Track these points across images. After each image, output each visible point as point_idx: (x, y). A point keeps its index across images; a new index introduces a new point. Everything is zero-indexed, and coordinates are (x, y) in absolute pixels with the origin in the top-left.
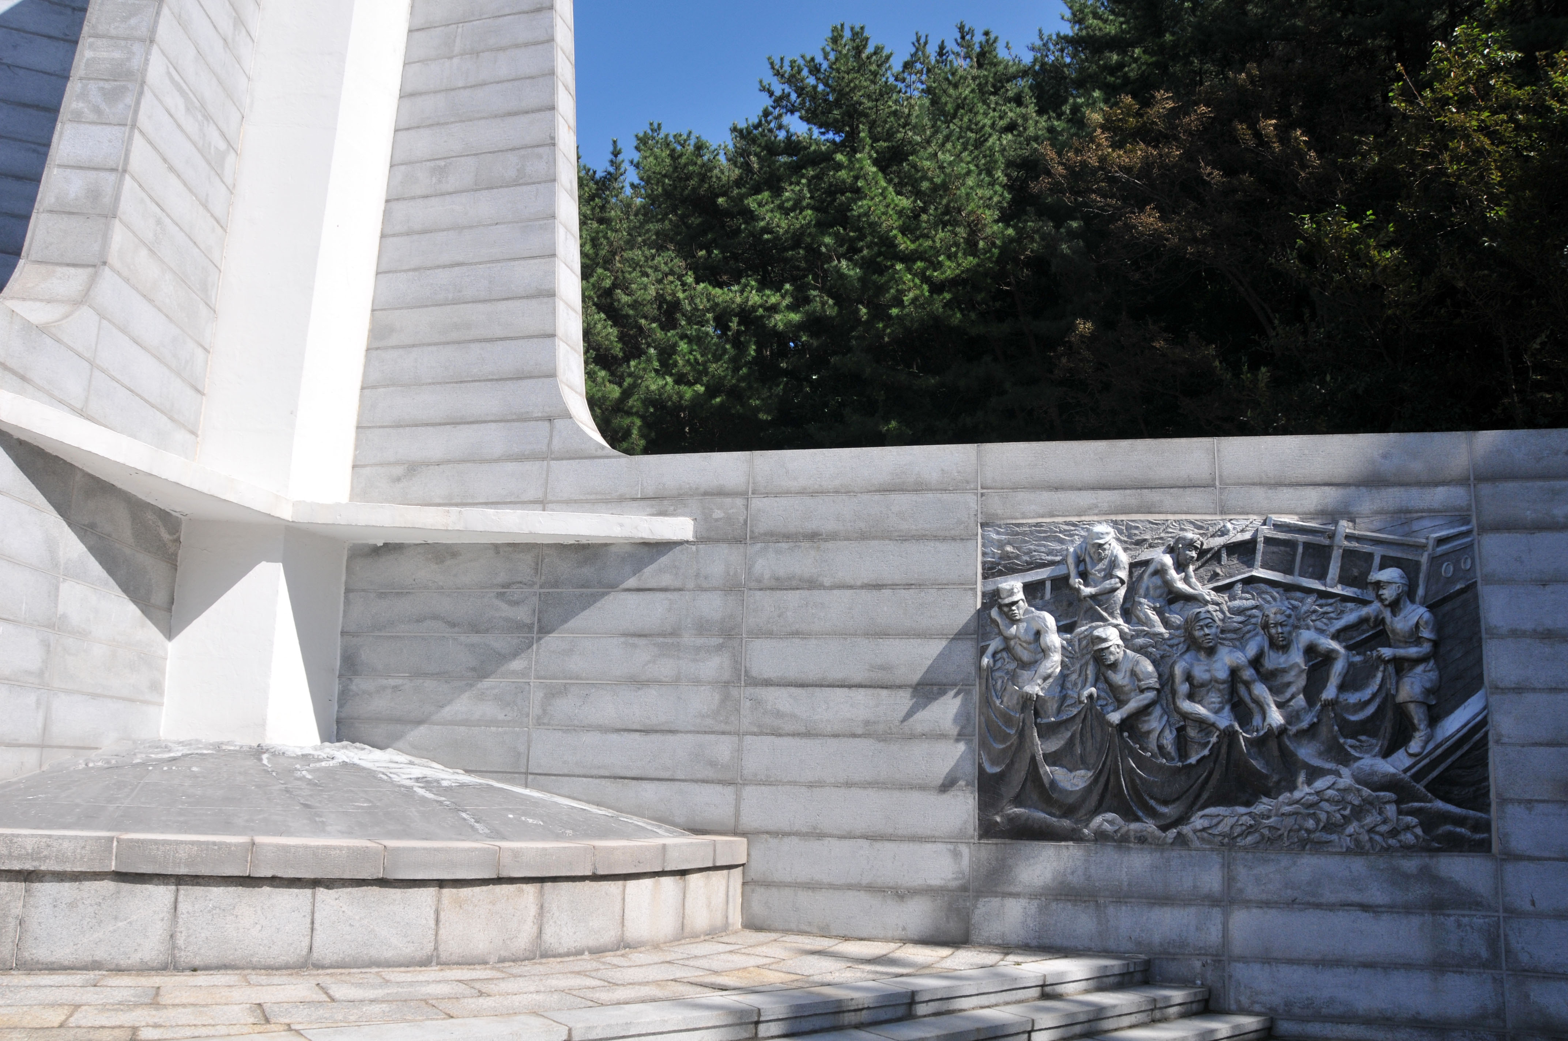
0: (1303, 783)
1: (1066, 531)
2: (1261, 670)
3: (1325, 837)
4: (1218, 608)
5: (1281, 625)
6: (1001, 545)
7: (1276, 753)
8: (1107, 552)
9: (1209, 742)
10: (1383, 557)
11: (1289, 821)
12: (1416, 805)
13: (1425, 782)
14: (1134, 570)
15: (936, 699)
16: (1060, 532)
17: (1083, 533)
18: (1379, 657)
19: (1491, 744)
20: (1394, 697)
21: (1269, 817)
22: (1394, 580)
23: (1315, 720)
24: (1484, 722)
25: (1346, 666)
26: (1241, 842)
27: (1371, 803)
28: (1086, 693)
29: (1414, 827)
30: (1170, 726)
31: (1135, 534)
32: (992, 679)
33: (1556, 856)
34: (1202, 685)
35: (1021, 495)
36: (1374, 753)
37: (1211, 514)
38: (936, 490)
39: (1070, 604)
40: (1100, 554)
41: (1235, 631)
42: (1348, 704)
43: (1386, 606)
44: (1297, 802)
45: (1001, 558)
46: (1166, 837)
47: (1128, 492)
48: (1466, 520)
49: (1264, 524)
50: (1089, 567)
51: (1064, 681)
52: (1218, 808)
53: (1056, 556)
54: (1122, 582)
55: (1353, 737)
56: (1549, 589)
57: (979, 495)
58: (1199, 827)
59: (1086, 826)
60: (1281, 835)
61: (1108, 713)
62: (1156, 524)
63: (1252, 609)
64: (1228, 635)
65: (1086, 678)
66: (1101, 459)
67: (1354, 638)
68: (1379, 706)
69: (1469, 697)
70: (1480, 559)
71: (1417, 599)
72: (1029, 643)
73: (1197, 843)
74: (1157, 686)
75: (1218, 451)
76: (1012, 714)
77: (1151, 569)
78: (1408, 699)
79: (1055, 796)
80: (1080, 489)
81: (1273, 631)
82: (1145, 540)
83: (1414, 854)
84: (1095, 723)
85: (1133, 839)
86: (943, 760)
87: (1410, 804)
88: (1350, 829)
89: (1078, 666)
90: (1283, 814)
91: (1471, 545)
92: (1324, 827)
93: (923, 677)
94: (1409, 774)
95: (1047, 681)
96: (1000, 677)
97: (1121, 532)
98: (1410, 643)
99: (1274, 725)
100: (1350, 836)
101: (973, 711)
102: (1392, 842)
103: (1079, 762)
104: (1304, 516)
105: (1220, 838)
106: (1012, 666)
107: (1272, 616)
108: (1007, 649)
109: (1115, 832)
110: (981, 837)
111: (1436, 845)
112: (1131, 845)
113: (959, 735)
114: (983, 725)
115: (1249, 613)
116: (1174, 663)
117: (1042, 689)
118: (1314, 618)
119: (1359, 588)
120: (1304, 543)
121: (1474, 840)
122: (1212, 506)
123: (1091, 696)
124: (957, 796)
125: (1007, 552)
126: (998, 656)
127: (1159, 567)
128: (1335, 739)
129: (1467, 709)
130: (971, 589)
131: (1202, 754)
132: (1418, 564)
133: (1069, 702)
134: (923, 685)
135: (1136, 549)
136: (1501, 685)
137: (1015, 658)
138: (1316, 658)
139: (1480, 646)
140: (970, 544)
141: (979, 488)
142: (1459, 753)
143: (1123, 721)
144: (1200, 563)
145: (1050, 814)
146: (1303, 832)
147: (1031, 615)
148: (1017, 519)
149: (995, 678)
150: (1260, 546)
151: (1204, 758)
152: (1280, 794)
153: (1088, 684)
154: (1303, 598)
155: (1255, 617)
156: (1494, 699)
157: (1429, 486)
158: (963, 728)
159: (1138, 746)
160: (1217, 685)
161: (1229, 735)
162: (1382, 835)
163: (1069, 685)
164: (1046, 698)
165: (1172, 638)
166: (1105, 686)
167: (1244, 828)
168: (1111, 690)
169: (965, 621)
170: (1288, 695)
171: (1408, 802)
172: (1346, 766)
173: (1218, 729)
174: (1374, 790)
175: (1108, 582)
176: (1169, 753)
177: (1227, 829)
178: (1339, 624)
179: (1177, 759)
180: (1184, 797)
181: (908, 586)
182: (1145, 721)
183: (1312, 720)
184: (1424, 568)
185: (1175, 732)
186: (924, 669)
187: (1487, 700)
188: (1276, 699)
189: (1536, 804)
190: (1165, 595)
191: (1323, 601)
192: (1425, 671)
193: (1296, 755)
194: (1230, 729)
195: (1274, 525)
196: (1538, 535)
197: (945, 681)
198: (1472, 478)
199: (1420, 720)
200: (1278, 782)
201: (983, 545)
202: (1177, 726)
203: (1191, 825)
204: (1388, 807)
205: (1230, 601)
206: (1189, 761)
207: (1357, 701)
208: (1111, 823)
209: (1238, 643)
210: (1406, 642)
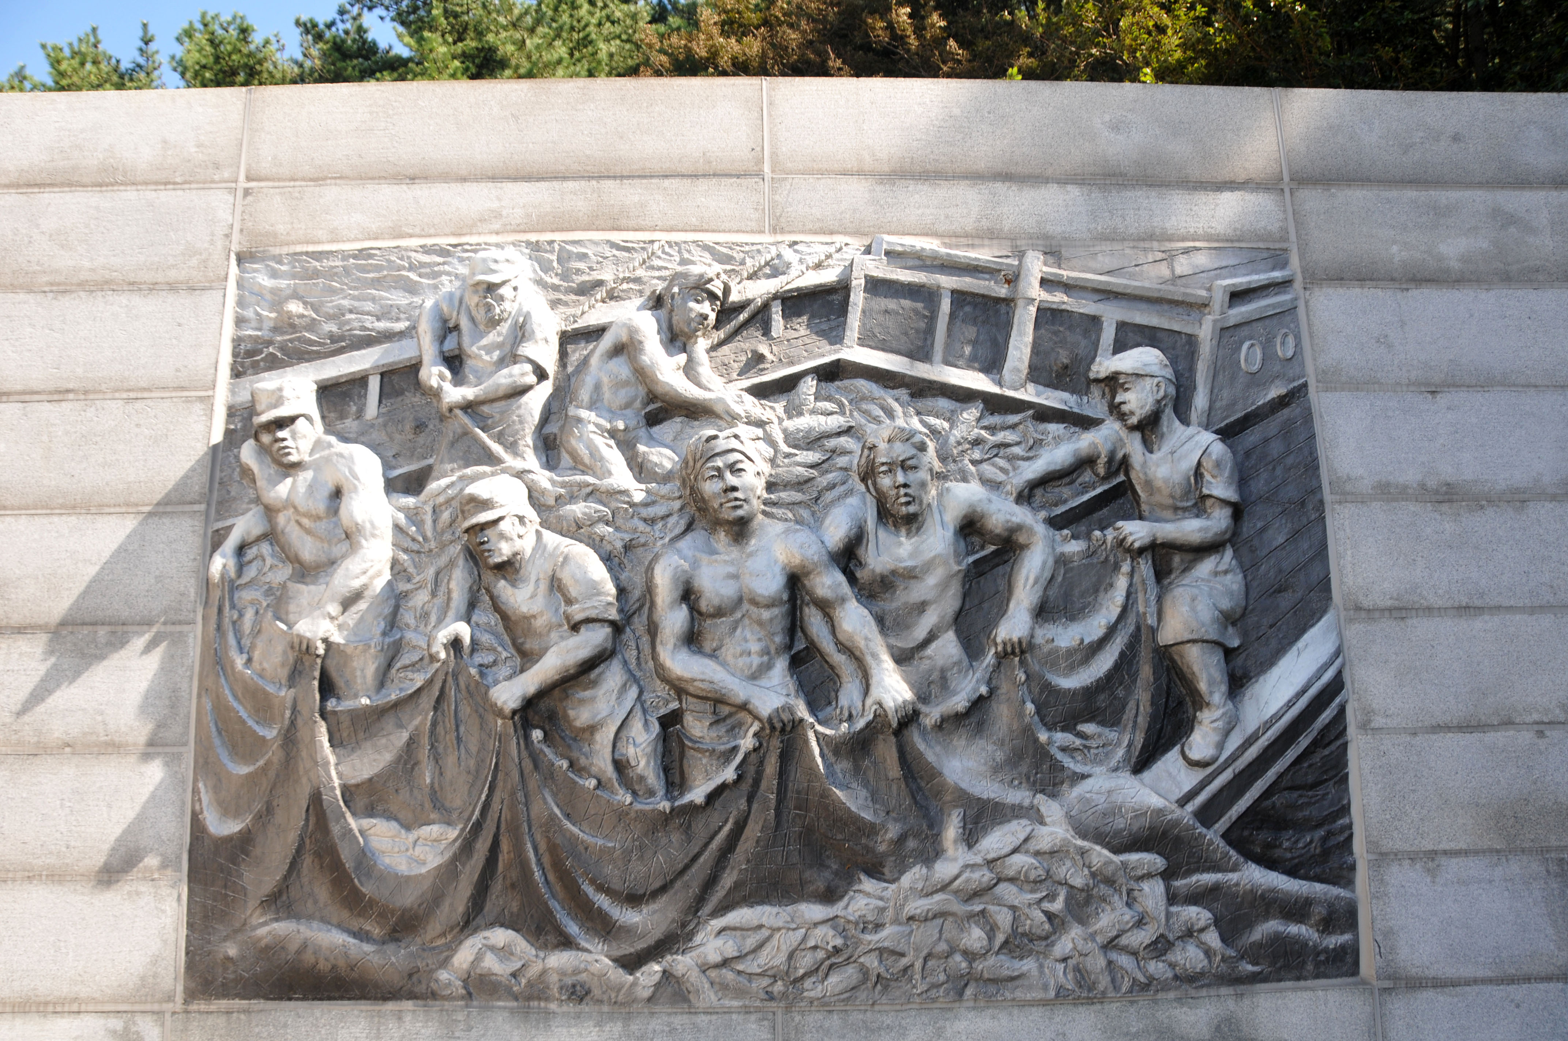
0: (955, 842)
1: (423, 265)
2: (859, 574)
3: (1007, 965)
4: (760, 432)
5: (904, 466)
6: (277, 300)
7: (894, 770)
8: (507, 305)
9: (735, 749)
10: (1122, 326)
11: (926, 935)
12: (1208, 878)
13: (1222, 825)
14: (570, 348)
15: (102, 657)
16: (411, 268)
17: (463, 270)
18: (1120, 543)
19: (1352, 731)
20: (1153, 631)
21: (878, 926)
22: (1148, 370)
23: (984, 690)
24: (1336, 686)
25: (1051, 562)
26: (813, 989)
27: (1110, 882)
28: (443, 635)
29: (1202, 930)
30: (645, 711)
31: (578, 271)
32: (233, 606)
33: (1489, 974)
34: (719, 613)
35: (331, 193)
36: (1113, 763)
37: (752, 232)
38: (146, 183)
39: (420, 427)
40: (489, 308)
41: (801, 484)
42: (1057, 650)
43: (1133, 428)
44: (944, 888)
45: (275, 330)
46: (634, 984)
47: (570, 185)
48: (1279, 259)
49: (868, 251)
50: (466, 340)
51: (396, 609)
52: (759, 909)
53: (398, 320)
54: (541, 375)
55: (1068, 726)
56: (1443, 400)
57: (240, 193)
58: (714, 958)
59: (445, 963)
60: (905, 970)
61: (496, 682)
62: (627, 250)
63: (839, 434)
64: (783, 495)
65: (449, 599)
66: (516, 117)
67: (1065, 501)
68: (1122, 654)
69: (1303, 630)
70: (1311, 336)
71: (1194, 417)
72: (318, 518)
73: (709, 997)
74: (613, 614)
75: (771, 104)
76: (270, 689)
77: (607, 342)
78: (1187, 636)
79: (367, 889)
80: (464, 180)
81: (885, 482)
82: (600, 283)
83: (1204, 992)
84: (465, 710)
85: (555, 991)
86: (109, 806)
87: (1194, 878)
88: (1064, 945)
89: (431, 572)
90: (911, 918)
91: (1293, 309)
92: (1006, 942)
93: (77, 605)
94: (1190, 807)
95: (354, 609)
96: (252, 602)
97: (546, 268)
98: (1185, 509)
99: (889, 704)
100: (1064, 960)
101: (185, 686)
102: (1156, 968)
103: (428, 805)
104: (953, 236)
105: (766, 982)
106: (283, 573)
107: (882, 446)
108: (271, 535)
109: (514, 975)
110: (191, 995)
111: (1250, 968)
112: (553, 1006)
113: (151, 743)
114: (209, 719)
115: (832, 443)
116: (656, 558)
117: (340, 627)
118: (977, 455)
119: (1073, 392)
120: (953, 292)
121: (1326, 950)
122: (755, 215)
123: (455, 644)
124: (138, 893)
125: (290, 315)
126: (251, 553)
127: (624, 338)
128: (1028, 732)
129: (1304, 655)
130: (201, 399)
131: (718, 781)
132: (1191, 341)
133: (406, 659)
134: (74, 624)
135: (577, 303)
136: (1366, 603)
137: (290, 557)
138: (983, 548)
139: (1322, 519)
140: (210, 299)
141: (242, 177)
142: (1291, 754)
143: (530, 704)
144: (722, 334)
145: (361, 935)
146: (958, 958)
147: (326, 453)
148: (319, 242)
149: (239, 605)
150: (858, 298)
151: (722, 788)
152: (902, 872)
153: (451, 614)
154: (953, 412)
155: (845, 452)
156: (1354, 633)
157: (1206, 189)
158: (160, 726)
159: (565, 764)
160: (754, 610)
161: (783, 730)
162: (1134, 954)
163: (408, 617)
164: (349, 651)
165: (654, 503)
166: (493, 619)
167: (821, 954)
168: (507, 628)
169: (181, 473)
170: (920, 632)
171: (1189, 873)
172: (1053, 796)
173: (756, 717)
174: (1116, 851)
175: (505, 371)
176: (642, 779)
177: (780, 960)
178: (1033, 470)
179: (661, 793)
180: (678, 884)
181: (60, 394)
182: (582, 701)
183: (975, 690)
184: (1206, 349)
185: (656, 728)
186: (78, 588)
187: (1340, 635)
188: (893, 641)
189: (1444, 861)
190: (638, 404)
191: (995, 419)
192: (1216, 574)
193: (940, 774)
194: (785, 717)
195: (888, 253)
196: (1415, 293)
197: (125, 614)
198: (1286, 178)
199: (1211, 683)
200: (901, 840)
201: (241, 303)
202: (663, 711)
203: (694, 954)
204: (1146, 886)
205: (790, 417)
206: (687, 798)
207: (1075, 643)
208: (504, 952)
209: (805, 513)
210: (1176, 509)
